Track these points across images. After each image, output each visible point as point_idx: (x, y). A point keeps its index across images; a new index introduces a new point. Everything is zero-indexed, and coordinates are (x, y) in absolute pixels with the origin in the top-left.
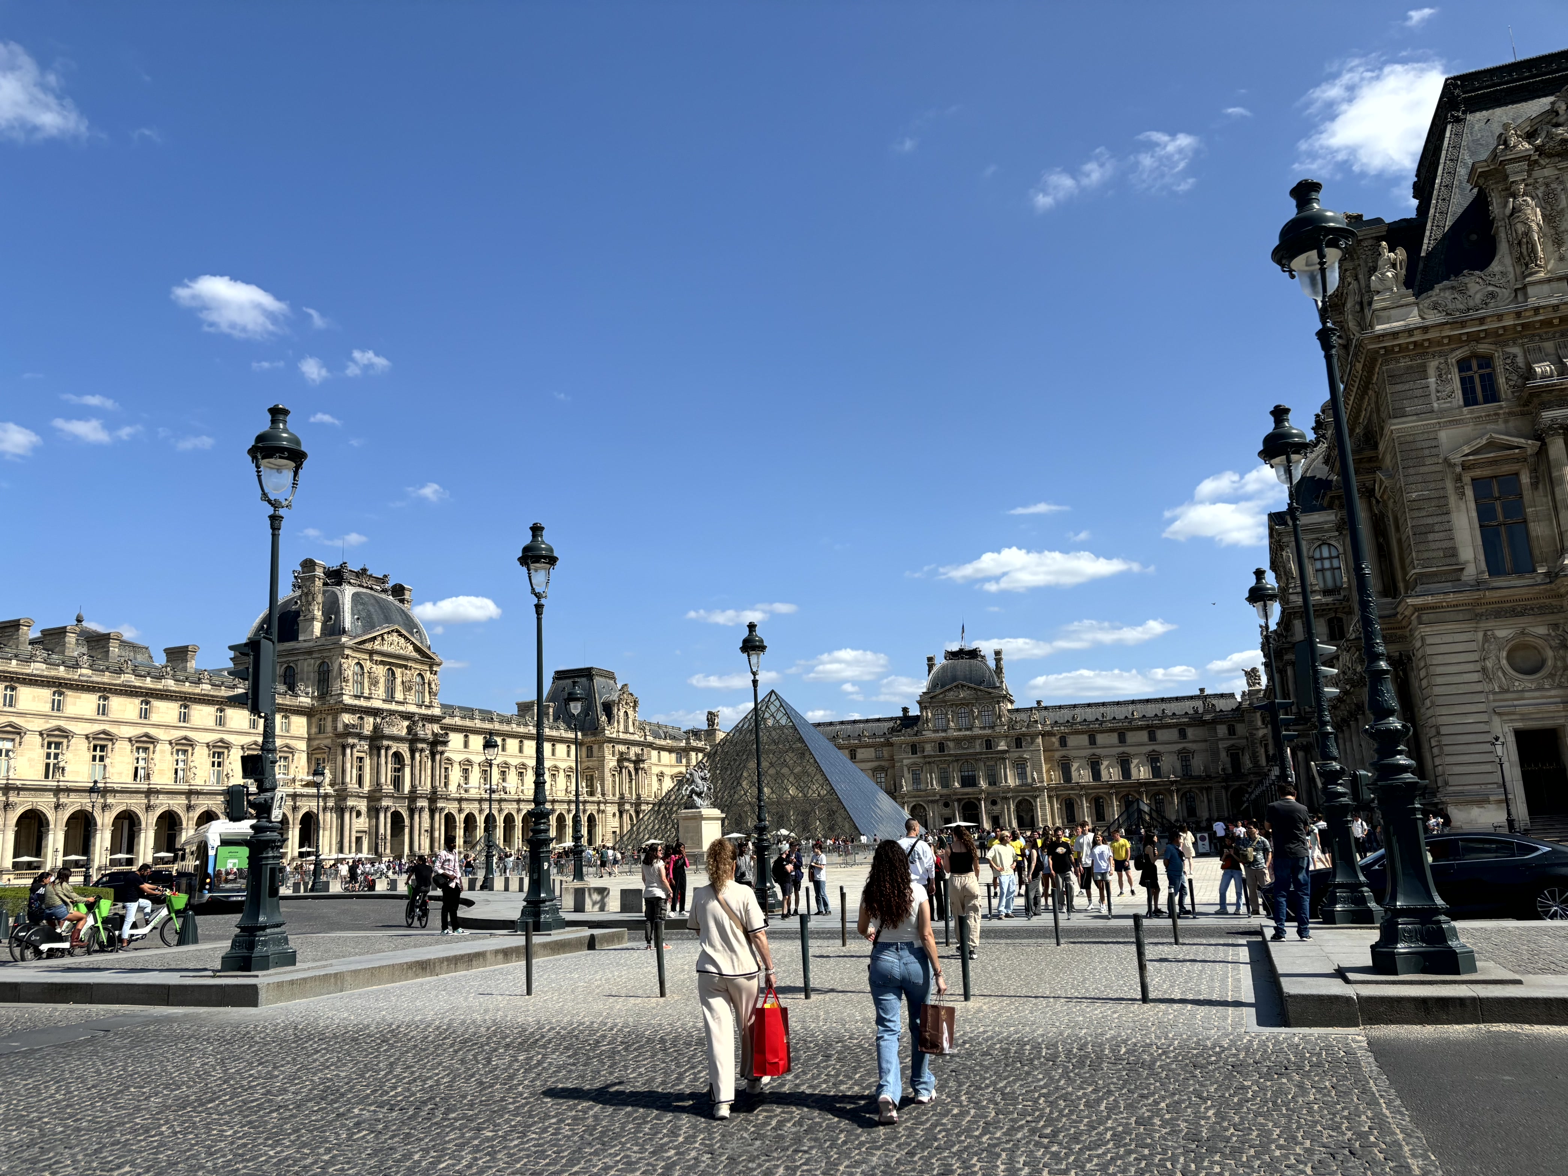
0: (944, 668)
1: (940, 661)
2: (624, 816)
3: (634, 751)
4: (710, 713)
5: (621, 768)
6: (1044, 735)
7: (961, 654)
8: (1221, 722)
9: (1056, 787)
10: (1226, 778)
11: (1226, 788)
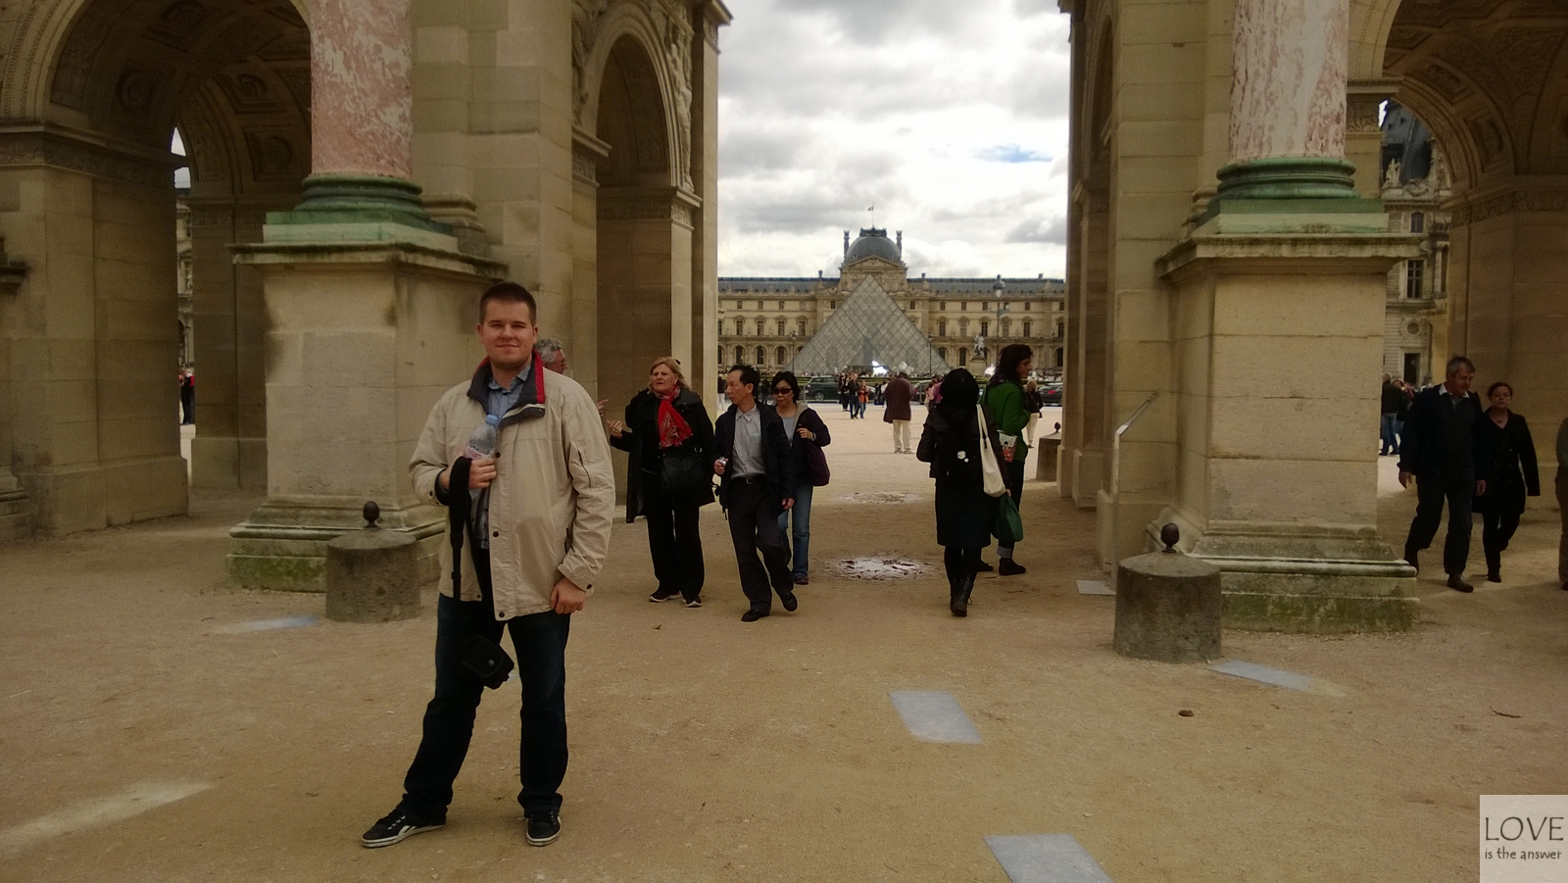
0: (858, 244)
6: (932, 300)
7: (873, 232)
8: (1056, 300)
9: (935, 339)
10: (1054, 341)
11: (1053, 347)
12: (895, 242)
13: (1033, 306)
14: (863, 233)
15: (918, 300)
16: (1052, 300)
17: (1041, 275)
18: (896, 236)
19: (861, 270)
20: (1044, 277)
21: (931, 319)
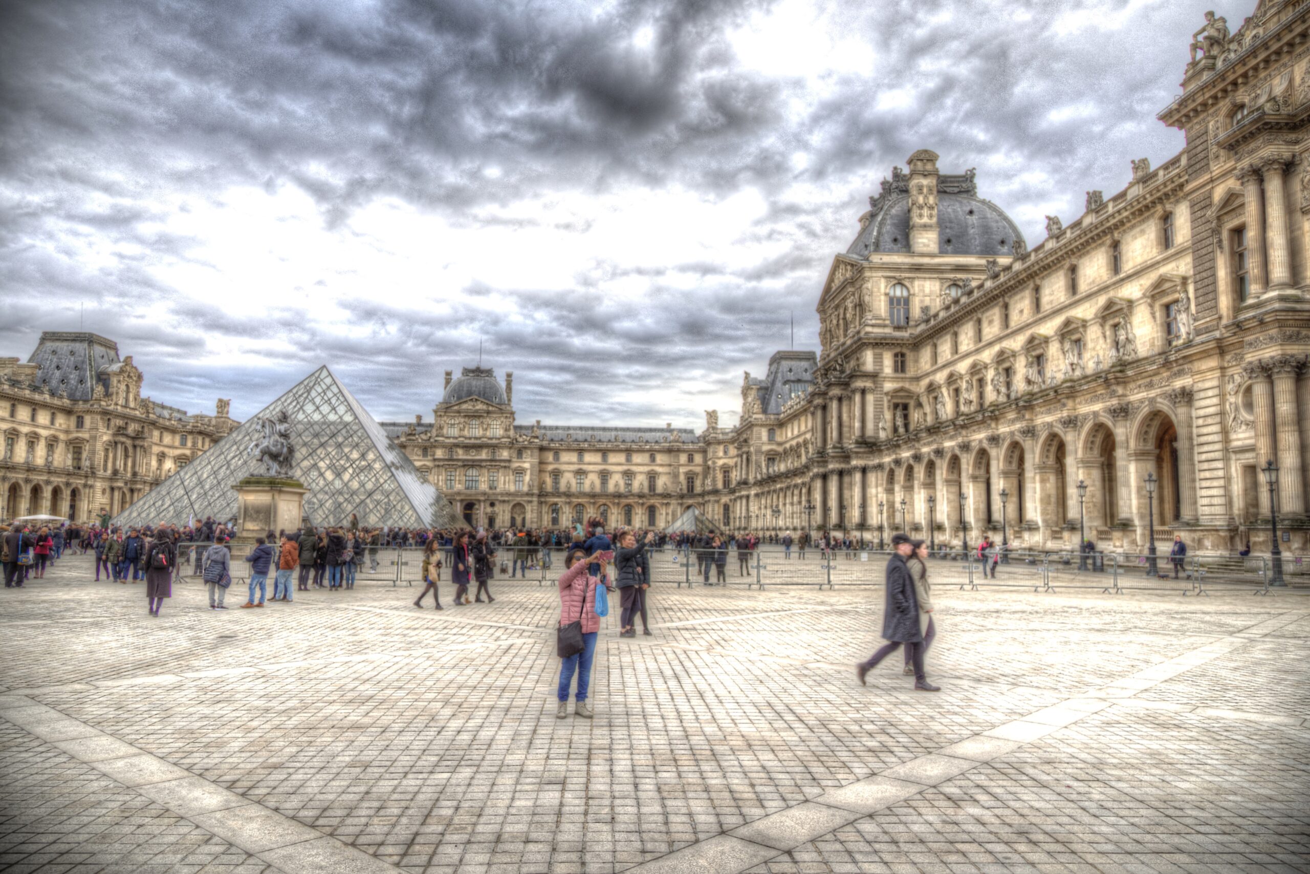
0: (460, 384)
1: (457, 376)
2: (116, 493)
3: (132, 428)
4: (220, 401)
5: (116, 443)
6: (542, 449)
7: (478, 372)
8: (684, 451)
9: (547, 495)
10: (682, 497)
11: (681, 504)
12: (503, 384)
13: (660, 458)
14: (466, 372)
15: (525, 448)
16: (679, 451)
17: (669, 425)
18: (505, 377)
19: (459, 412)
20: (673, 427)
21: (541, 471)
